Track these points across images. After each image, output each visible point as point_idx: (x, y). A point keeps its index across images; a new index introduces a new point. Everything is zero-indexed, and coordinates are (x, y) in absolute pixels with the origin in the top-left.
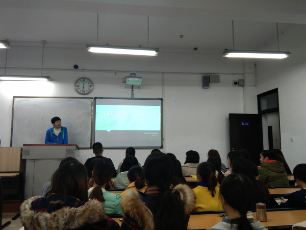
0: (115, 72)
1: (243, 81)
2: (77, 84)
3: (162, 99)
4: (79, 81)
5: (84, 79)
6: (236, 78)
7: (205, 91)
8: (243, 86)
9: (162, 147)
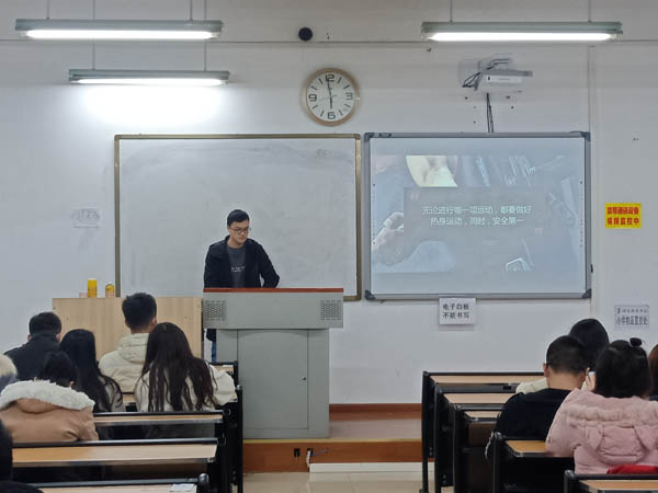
2: (311, 91)
3: (586, 136)
4: (316, 83)
5: (329, 75)
9: (588, 295)
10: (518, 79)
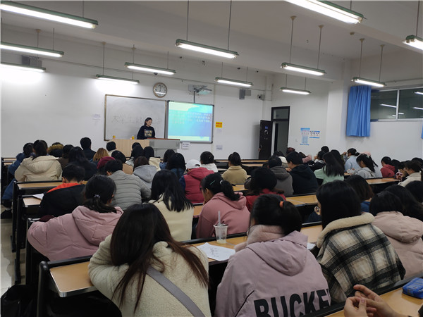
0: (182, 80)
1: (264, 96)
3: (214, 106)
4: (157, 86)
5: (161, 84)
6: (261, 93)
7: (241, 100)
8: (263, 100)
9: (212, 142)
10: (209, 91)
